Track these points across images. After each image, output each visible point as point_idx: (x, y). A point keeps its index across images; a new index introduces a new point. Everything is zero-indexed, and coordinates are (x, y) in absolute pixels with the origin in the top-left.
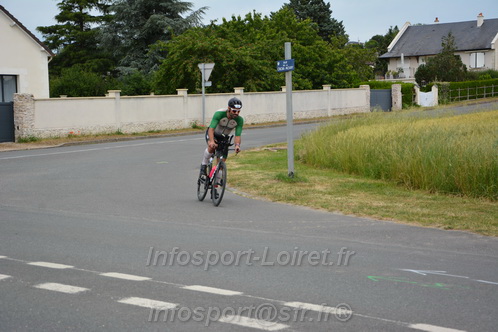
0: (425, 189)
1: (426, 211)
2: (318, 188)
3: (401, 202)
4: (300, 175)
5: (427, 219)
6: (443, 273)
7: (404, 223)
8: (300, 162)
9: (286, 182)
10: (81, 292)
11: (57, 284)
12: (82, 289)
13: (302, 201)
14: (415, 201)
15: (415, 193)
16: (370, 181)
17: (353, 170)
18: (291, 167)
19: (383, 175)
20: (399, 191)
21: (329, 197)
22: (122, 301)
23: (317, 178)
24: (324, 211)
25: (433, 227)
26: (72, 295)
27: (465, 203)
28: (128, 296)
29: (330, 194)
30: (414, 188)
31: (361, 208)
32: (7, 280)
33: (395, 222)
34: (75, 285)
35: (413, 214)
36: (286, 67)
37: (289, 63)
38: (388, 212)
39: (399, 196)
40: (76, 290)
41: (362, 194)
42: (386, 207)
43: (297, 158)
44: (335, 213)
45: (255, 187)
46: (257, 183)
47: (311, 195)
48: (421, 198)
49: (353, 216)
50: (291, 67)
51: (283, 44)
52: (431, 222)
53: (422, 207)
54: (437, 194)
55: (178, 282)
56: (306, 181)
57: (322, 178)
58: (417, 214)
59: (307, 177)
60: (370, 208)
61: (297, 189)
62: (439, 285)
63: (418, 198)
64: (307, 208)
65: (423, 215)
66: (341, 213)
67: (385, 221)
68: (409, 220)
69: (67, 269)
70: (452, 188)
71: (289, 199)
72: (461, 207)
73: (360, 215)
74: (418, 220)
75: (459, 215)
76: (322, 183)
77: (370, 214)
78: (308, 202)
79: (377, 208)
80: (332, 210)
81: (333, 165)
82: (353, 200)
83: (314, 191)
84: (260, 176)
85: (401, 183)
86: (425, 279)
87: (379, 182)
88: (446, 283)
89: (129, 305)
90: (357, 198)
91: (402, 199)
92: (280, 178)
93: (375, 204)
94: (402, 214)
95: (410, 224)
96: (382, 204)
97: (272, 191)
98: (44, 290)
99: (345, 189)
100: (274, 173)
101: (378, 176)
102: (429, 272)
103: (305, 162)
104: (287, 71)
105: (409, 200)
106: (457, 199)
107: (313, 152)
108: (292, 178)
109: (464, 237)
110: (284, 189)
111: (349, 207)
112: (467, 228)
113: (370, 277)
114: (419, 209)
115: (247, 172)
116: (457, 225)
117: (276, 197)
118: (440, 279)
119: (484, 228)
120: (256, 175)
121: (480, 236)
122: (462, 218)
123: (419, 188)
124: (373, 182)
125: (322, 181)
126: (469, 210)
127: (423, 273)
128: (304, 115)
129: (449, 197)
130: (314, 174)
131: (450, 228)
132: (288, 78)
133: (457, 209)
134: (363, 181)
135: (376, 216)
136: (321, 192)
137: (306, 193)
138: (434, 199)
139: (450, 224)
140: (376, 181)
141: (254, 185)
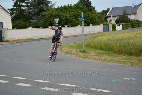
0: (123, 54)
1: (124, 61)
2: (92, 54)
3: (116, 58)
4: (86, 51)
5: (125, 63)
7: (118, 64)
10: (30, 86)
11: (23, 84)
13: (88, 58)
14: (121, 58)
15: (120, 55)
16: (106, 52)
17: (101, 49)
18: (84, 48)
20: (115, 55)
21: (95, 57)
24: (94, 61)
25: (127, 65)
26: (27, 87)
28: (44, 87)
29: (95, 56)
30: (120, 54)
31: (105, 60)
33: (116, 64)
34: (28, 84)
37: (83, 18)
38: (113, 61)
39: (116, 56)
40: (28, 85)
41: (105, 56)
43: (85, 46)
44: (98, 61)
46: (74, 53)
48: (122, 57)
49: (103, 62)
52: (126, 64)
53: (123, 59)
54: (126, 56)
55: (57, 83)
56: (88, 52)
58: (122, 62)
59: (88, 51)
60: (108, 60)
61: (86, 54)
62: (134, 83)
63: (121, 57)
64: (90, 60)
65: (124, 62)
66: (100, 62)
67: (113, 64)
68: (120, 63)
69: (24, 79)
70: (131, 54)
71: (84, 58)
72: (134, 59)
73: (105, 62)
74: (123, 63)
76: (93, 53)
77: (108, 62)
78: (90, 58)
79: (110, 60)
80: (97, 61)
81: (95, 48)
82: (103, 58)
83: (91, 55)
84: (75, 51)
85: (116, 52)
86: (130, 81)
87: (109, 52)
88: (135, 82)
90: (104, 57)
91: (116, 57)
92: (81, 51)
93: (109, 59)
94: (118, 62)
95: (120, 64)
96: (111, 59)
97: (79, 55)
98: (19, 85)
99: (99, 54)
100: (79, 50)
101: (109, 51)
102: (130, 79)
103: (87, 47)
105: (119, 57)
106: (132, 57)
107: (89, 44)
108: (84, 52)
109: (137, 68)
110: (82, 54)
111: (102, 60)
112: (137, 65)
113: (113, 80)
114: (122, 60)
115: (71, 50)
116: (134, 65)
117: (80, 57)
118: (134, 81)
120: (73, 51)
122: (135, 63)
123: (121, 54)
124: (107, 52)
125: (93, 52)
126: (136, 60)
127: (128, 79)
128: (84, 33)
129: (130, 56)
130: (90, 50)
131: (132, 66)
132: (83, 22)
133: (133, 60)
134: (104, 52)
135: (110, 62)
136: (93, 55)
137: (89, 56)
138: (126, 57)
139: (132, 64)
140: (108, 52)
141: (73, 54)
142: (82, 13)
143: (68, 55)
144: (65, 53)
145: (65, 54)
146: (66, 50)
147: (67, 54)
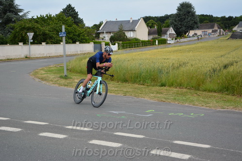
0: (115, 81)
1: (116, 89)
4: (69, 76)
8: (68, 71)
9: (64, 79)
13: (70, 86)
15: (112, 82)
18: (65, 73)
23: (75, 77)
25: (119, 95)
27: (130, 86)
35: (112, 90)
36: (63, 34)
37: (64, 33)
43: (67, 70)
46: (52, 79)
48: (114, 84)
50: (65, 35)
51: (61, 26)
52: (118, 93)
53: (115, 88)
54: (120, 83)
56: (71, 78)
57: (77, 77)
61: (68, 81)
62: (123, 117)
65: (115, 91)
70: (125, 81)
71: (65, 85)
75: (128, 90)
76: (77, 79)
81: (81, 72)
84: (53, 77)
86: (118, 115)
88: (125, 116)
92: (61, 77)
97: (58, 82)
100: (59, 75)
103: (70, 71)
104: (63, 36)
106: (127, 84)
107: (74, 67)
108: (66, 77)
109: (130, 98)
110: (63, 81)
112: (131, 95)
113: (98, 115)
115: (48, 75)
116: (128, 94)
117: (60, 85)
119: (137, 95)
120: (52, 76)
121: (136, 98)
123: (113, 80)
126: (131, 88)
127: (117, 112)
128: (67, 53)
129: (124, 84)
130: (74, 75)
132: (64, 39)
133: (127, 88)
137: (72, 83)
138: (119, 85)
139: (125, 94)
141: (51, 80)
142: (63, 27)
143: (44, 82)
145: (39, 80)
146: (42, 75)
147: (43, 80)
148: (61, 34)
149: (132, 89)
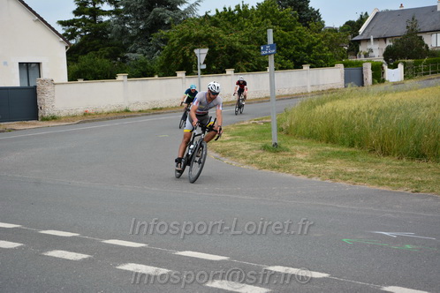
0: (393, 155)
1: (395, 176)
2: (299, 156)
3: (372, 168)
4: (283, 145)
5: (396, 184)
6: (411, 234)
7: (376, 187)
8: (283, 133)
9: (270, 151)
10: (84, 259)
11: (63, 252)
12: (85, 256)
13: (284, 168)
14: (385, 167)
15: (385, 160)
16: (344, 149)
17: (331, 139)
18: (275, 138)
19: (357, 143)
20: (370, 157)
21: (308, 165)
22: (120, 267)
23: (298, 148)
24: (303, 178)
25: (402, 191)
26: (76, 261)
27: (429, 167)
28: (125, 262)
29: (309, 161)
30: (384, 155)
31: (337, 173)
32: (20, 248)
33: (367, 186)
34: (79, 252)
35: (383, 178)
36: (269, 52)
37: (272, 47)
38: (360, 177)
39: (371, 162)
40: (79, 256)
41: (338, 161)
42: (360, 173)
43: (281, 130)
44: (314, 179)
45: (244, 156)
46: (246, 153)
47: (293, 163)
48: (391, 164)
49: (330, 181)
50: (273, 51)
51: (266, 30)
52: (400, 186)
53: (391, 172)
54: (404, 160)
55: (171, 248)
56: (288, 150)
57: (303, 147)
58: (387, 179)
59: (288, 146)
60: (345, 174)
61: (281, 158)
62: (408, 246)
63: (387, 164)
64: (290, 175)
65: (393, 180)
66: (319, 180)
67: (360, 186)
69: (73, 237)
70: (419, 155)
71: (273, 167)
72: (424, 171)
73: (336, 181)
74: (388, 184)
75: (424, 179)
76: (302, 152)
77: (345, 180)
78: (290, 169)
79: (351, 174)
80: (311, 177)
81: (312, 136)
82: (330, 167)
83: (295, 160)
84: (248, 147)
85: (373, 150)
86: (395, 241)
87: (353, 150)
88: (415, 244)
89: (126, 271)
90: (334, 165)
91: (373, 165)
92: (265, 148)
93: (349, 170)
94: (374, 179)
95: (381, 188)
96: (355, 170)
97: (259, 160)
98: (52, 257)
99: (322, 157)
100: (260, 144)
101: (352, 145)
102: (399, 234)
103: (287, 134)
104: (270, 54)
105: (379, 166)
106: (423, 164)
107: (296, 124)
108: (276, 148)
109: (430, 200)
110: (269, 158)
111: (326, 173)
112: (433, 191)
113: (344, 240)
114: (388, 174)
115: (237, 143)
116: (424, 189)
117: (262, 166)
120: (244, 146)
122: (428, 182)
123: (388, 155)
124: (347, 150)
125: (302, 150)
126: (433, 174)
127: (394, 235)
129: (415, 162)
130: (295, 144)
131: (417, 191)
133: (423, 173)
134: (338, 150)
135: (350, 181)
136: (302, 160)
137: (288, 161)
138: (402, 165)
139: (417, 188)
140: (350, 150)
141: (243, 155)
143: (226, 160)
144: (217, 152)
145: (217, 155)
146: (224, 145)
147: (224, 155)
148: (264, 50)
149: (436, 176)
